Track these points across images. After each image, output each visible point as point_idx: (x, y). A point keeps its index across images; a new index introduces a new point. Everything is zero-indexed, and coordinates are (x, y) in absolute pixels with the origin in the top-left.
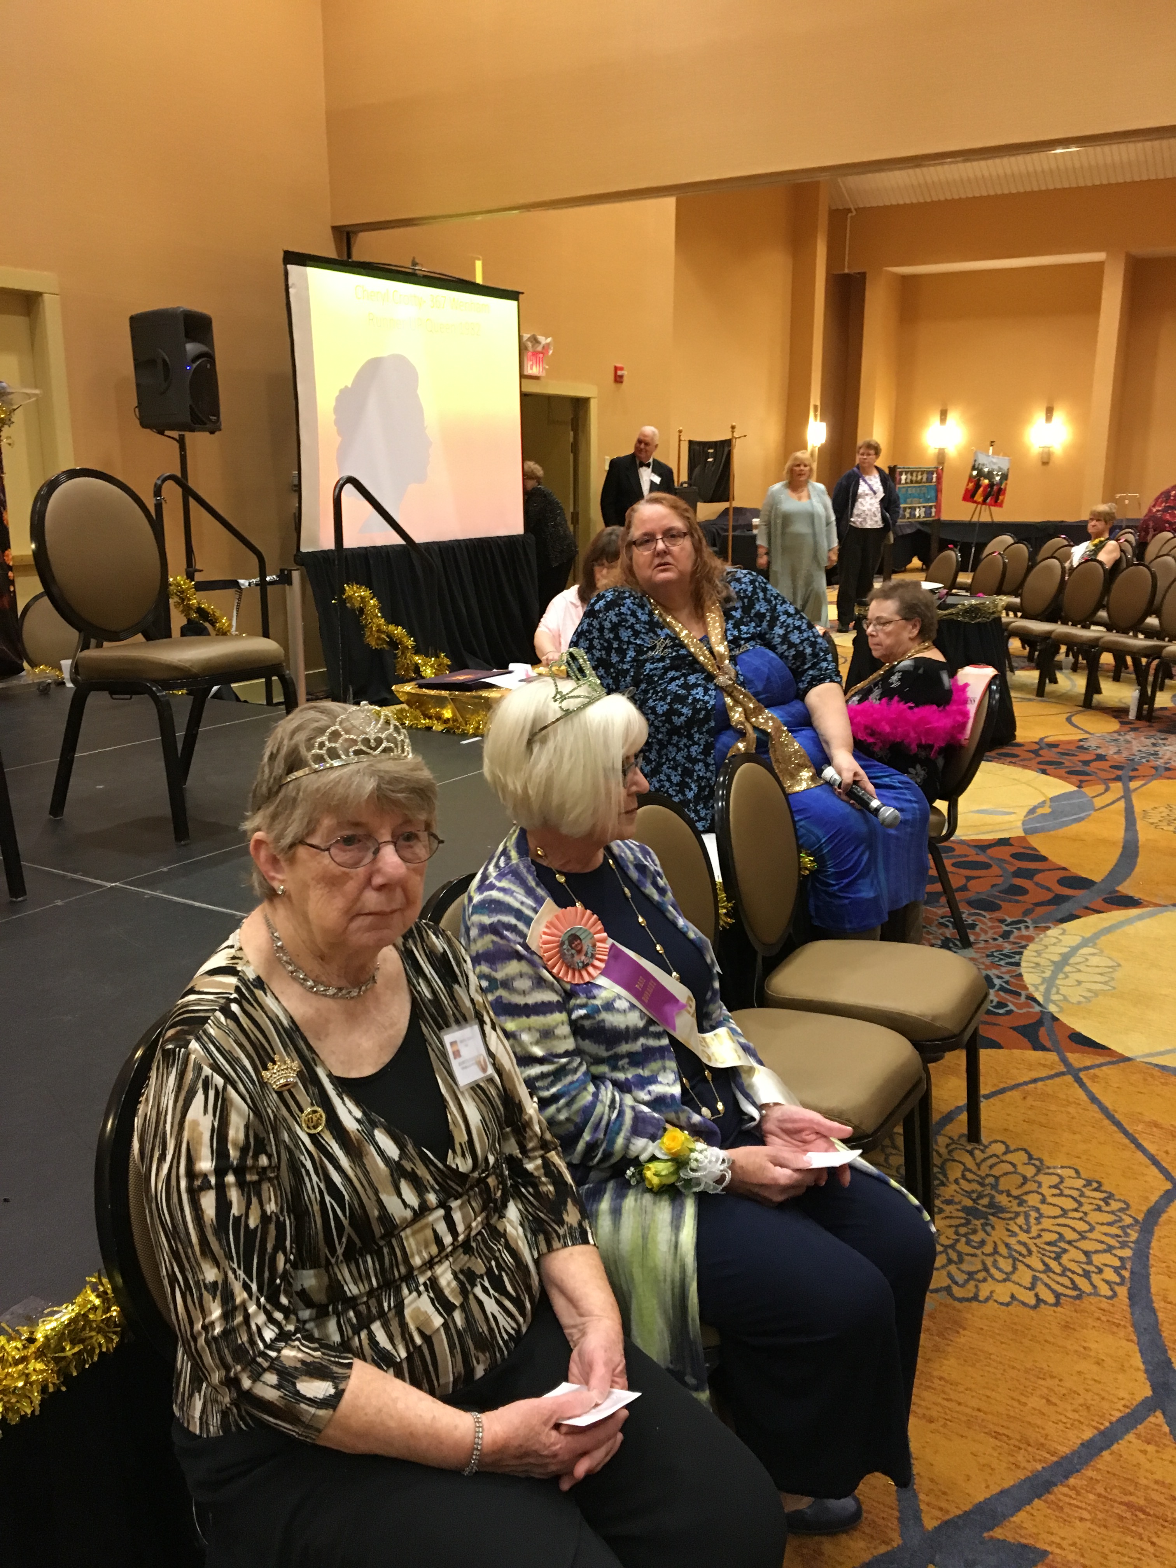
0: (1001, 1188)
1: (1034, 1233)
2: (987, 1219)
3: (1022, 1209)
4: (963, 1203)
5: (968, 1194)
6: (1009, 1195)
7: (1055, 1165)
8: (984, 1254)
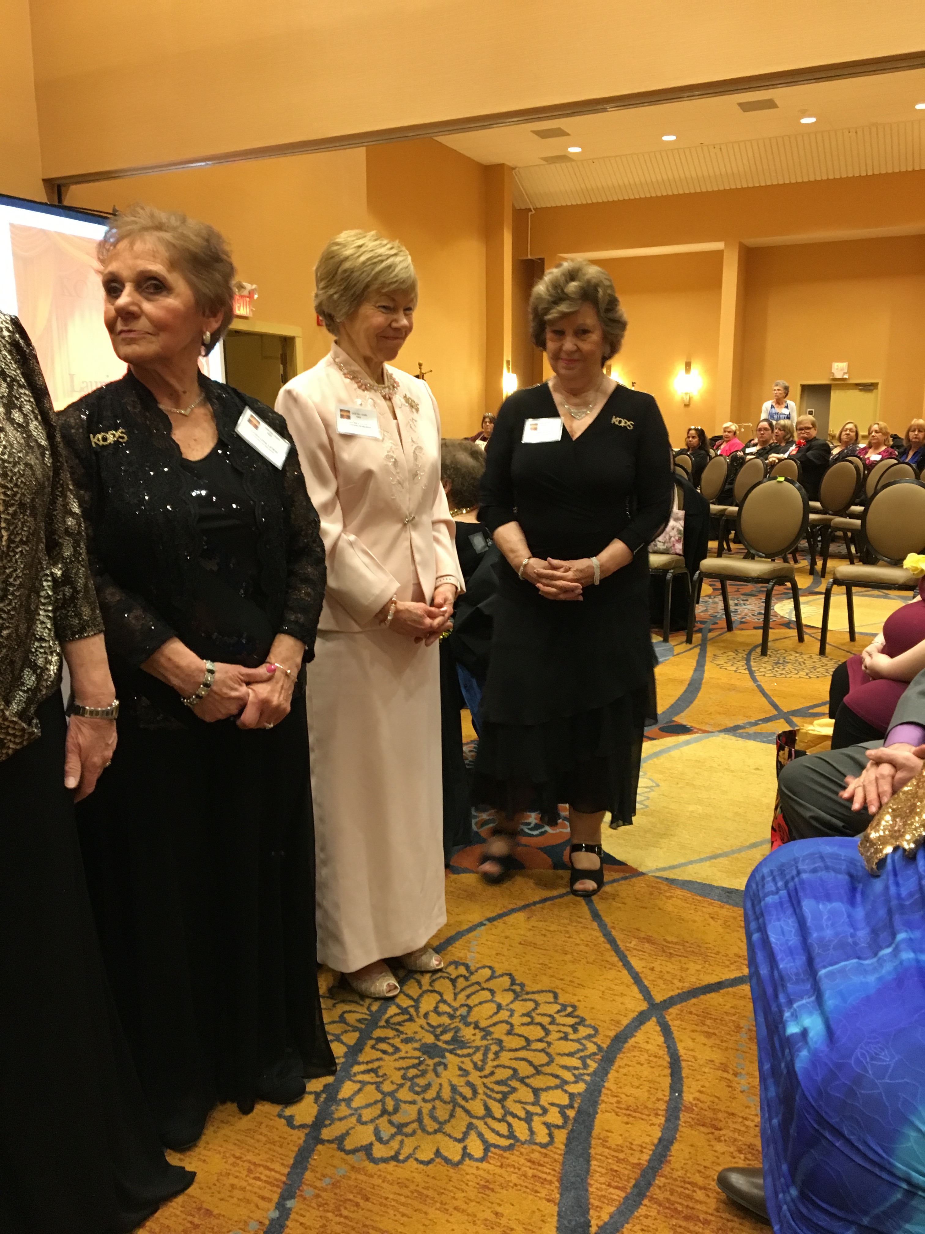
0: (470, 1020)
1: (487, 1072)
2: (443, 1057)
3: (485, 1042)
4: (423, 1041)
5: (432, 1029)
6: (477, 1027)
7: (535, 990)
8: (424, 1100)
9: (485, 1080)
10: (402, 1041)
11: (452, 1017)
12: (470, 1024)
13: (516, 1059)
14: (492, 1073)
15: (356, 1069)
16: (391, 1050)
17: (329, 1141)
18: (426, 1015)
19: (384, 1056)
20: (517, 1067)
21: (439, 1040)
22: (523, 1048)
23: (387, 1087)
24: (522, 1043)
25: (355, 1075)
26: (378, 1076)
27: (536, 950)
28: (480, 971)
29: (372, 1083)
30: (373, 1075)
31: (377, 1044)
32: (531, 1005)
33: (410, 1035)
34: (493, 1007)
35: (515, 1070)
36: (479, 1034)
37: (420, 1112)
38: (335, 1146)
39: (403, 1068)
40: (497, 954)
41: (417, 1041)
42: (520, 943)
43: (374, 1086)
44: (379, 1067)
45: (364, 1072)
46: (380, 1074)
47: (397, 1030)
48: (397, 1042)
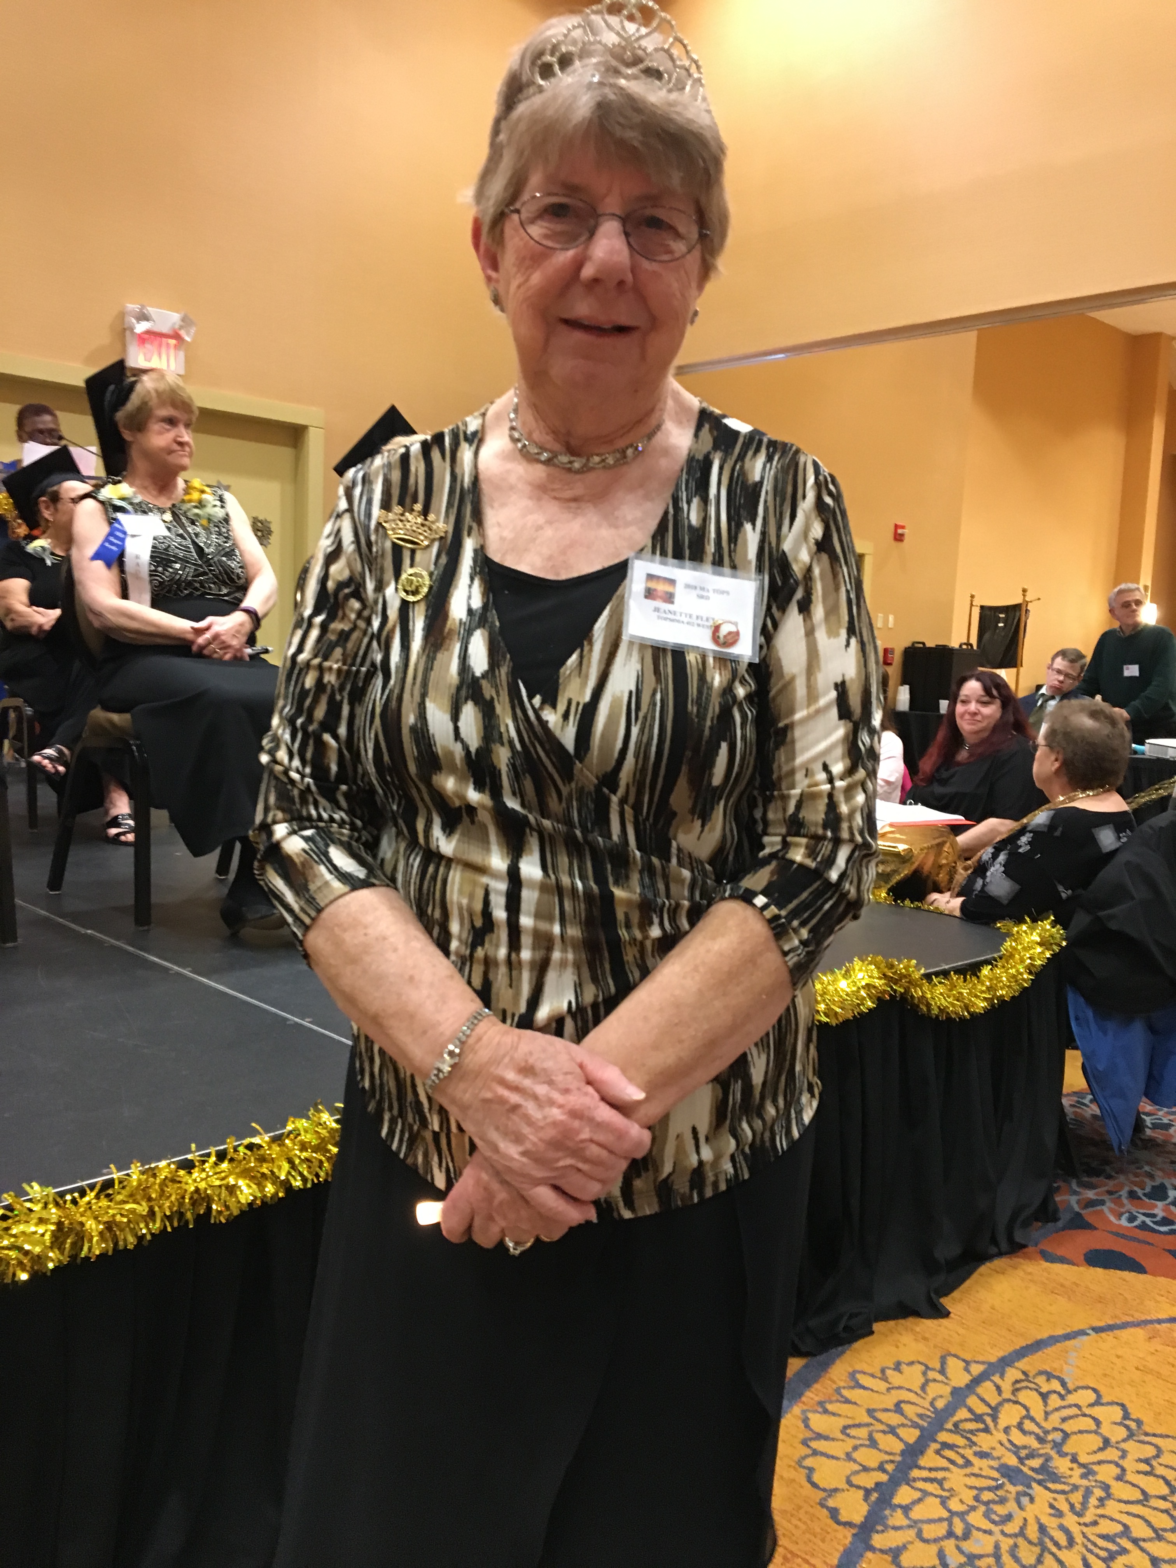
7: (1158, 1432)
8: (1003, 1532)
9: (1085, 1529)
10: (976, 1454)
11: (1041, 1440)
12: (1067, 1454)
13: (1128, 1513)
14: (1095, 1523)
15: (915, 1473)
16: (960, 1461)
17: (882, 1551)
18: (1007, 1430)
19: (951, 1466)
20: (1128, 1523)
21: (1023, 1464)
22: (1138, 1502)
23: (955, 1505)
24: (1138, 1496)
25: (914, 1480)
26: (943, 1490)
27: (1161, 1381)
28: (1080, 1391)
29: (936, 1496)
30: (936, 1485)
31: (942, 1449)
32: (1150, 1451)
33: (985, 1449)
34: (1098, 1442)
35: (1126, 1527)
36: (1078, 1472)
37: (997, 1547)
38: (890, 1559)
39: (976, 1488)
40: (1105, 1375)
41: (993, 1459)
42: (1137, 1369)
43: (938, 1500)
44: (944, 1479)
45: (925, 1480)
46: (946, 1486)
47: (968, 1439)
48: (968, 1453)
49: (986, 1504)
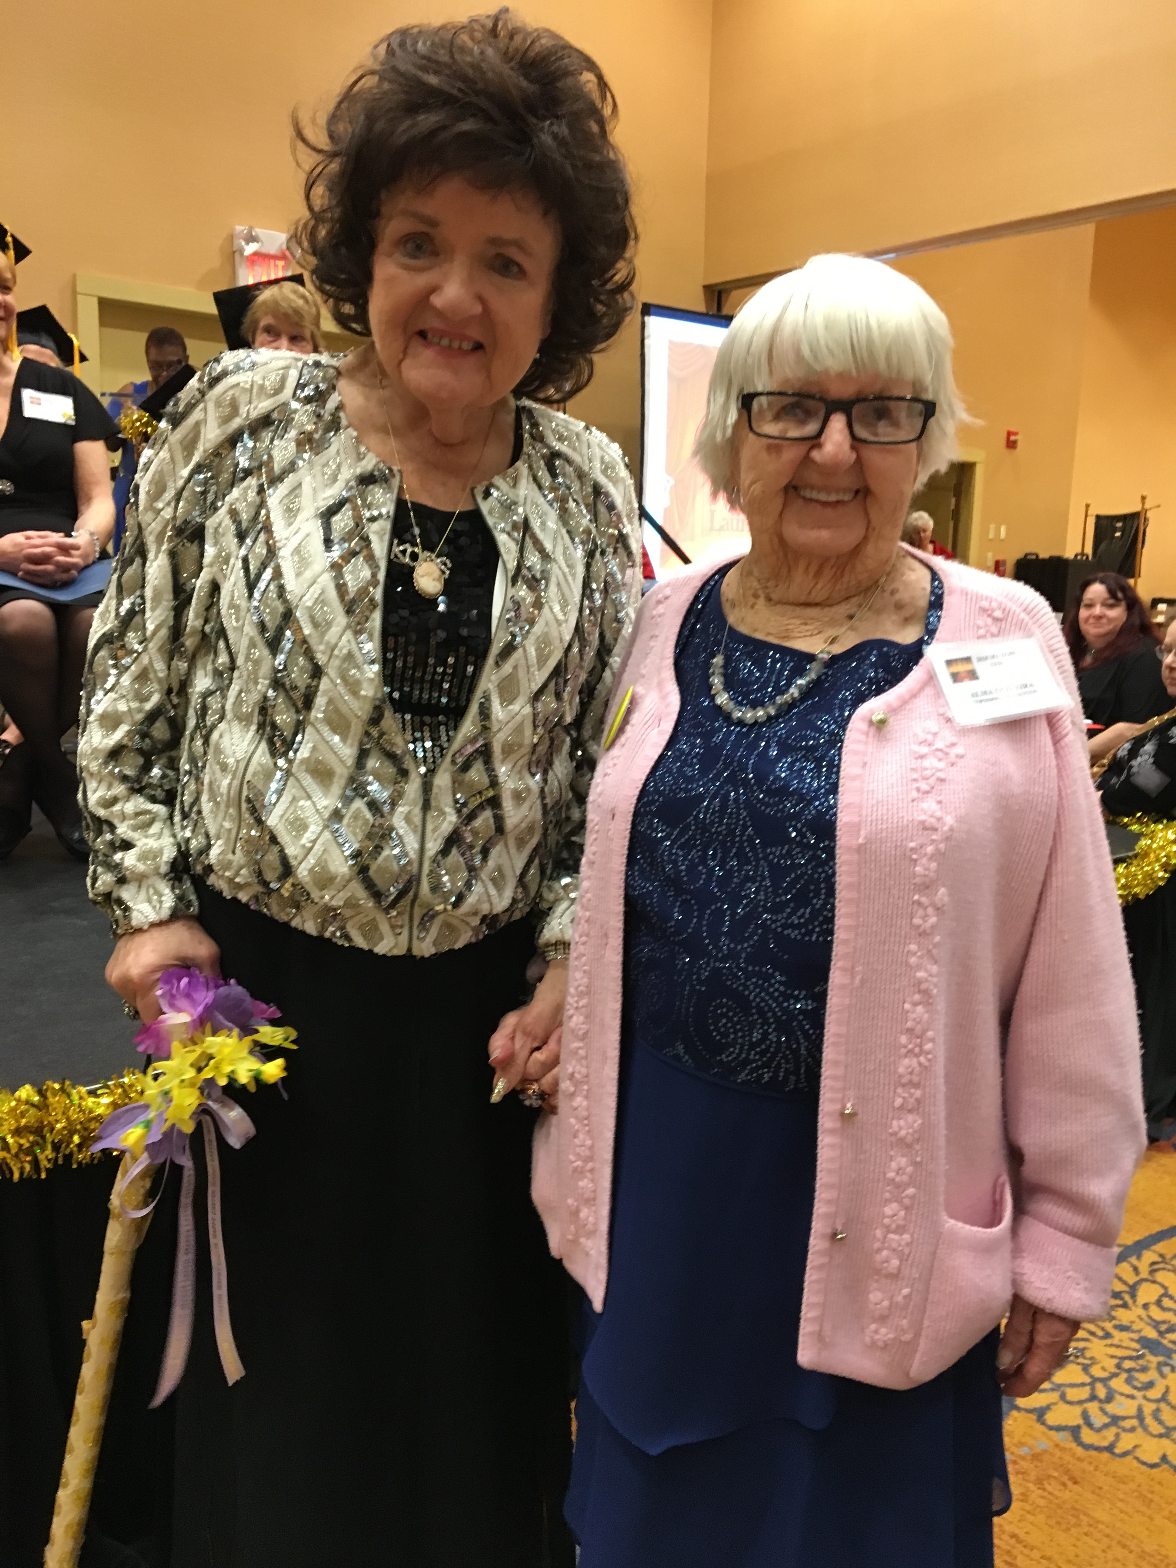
8: (1145, 1397)
16: (1101, 1333)
49: (1129, 1371)
